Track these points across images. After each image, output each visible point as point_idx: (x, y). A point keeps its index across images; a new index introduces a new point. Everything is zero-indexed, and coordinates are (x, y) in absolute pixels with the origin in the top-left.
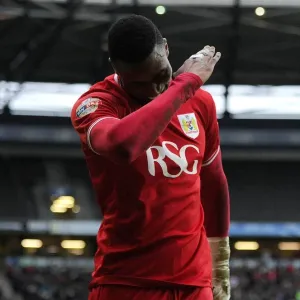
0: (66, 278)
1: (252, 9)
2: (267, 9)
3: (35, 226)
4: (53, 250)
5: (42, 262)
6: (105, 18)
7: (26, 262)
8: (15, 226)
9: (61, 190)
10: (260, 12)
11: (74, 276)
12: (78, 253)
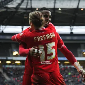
0: (17, 70)
1: (58, 9)
2: (61, 9)
3: (9, 58)
4: (13, 64)
5: (11, 66)
6: (24, 11)
7: (7, 66)
8: (5, 58)
9: (15, 50)
10: (60, 9)
11: (18, 69)
12: (19, 64)
